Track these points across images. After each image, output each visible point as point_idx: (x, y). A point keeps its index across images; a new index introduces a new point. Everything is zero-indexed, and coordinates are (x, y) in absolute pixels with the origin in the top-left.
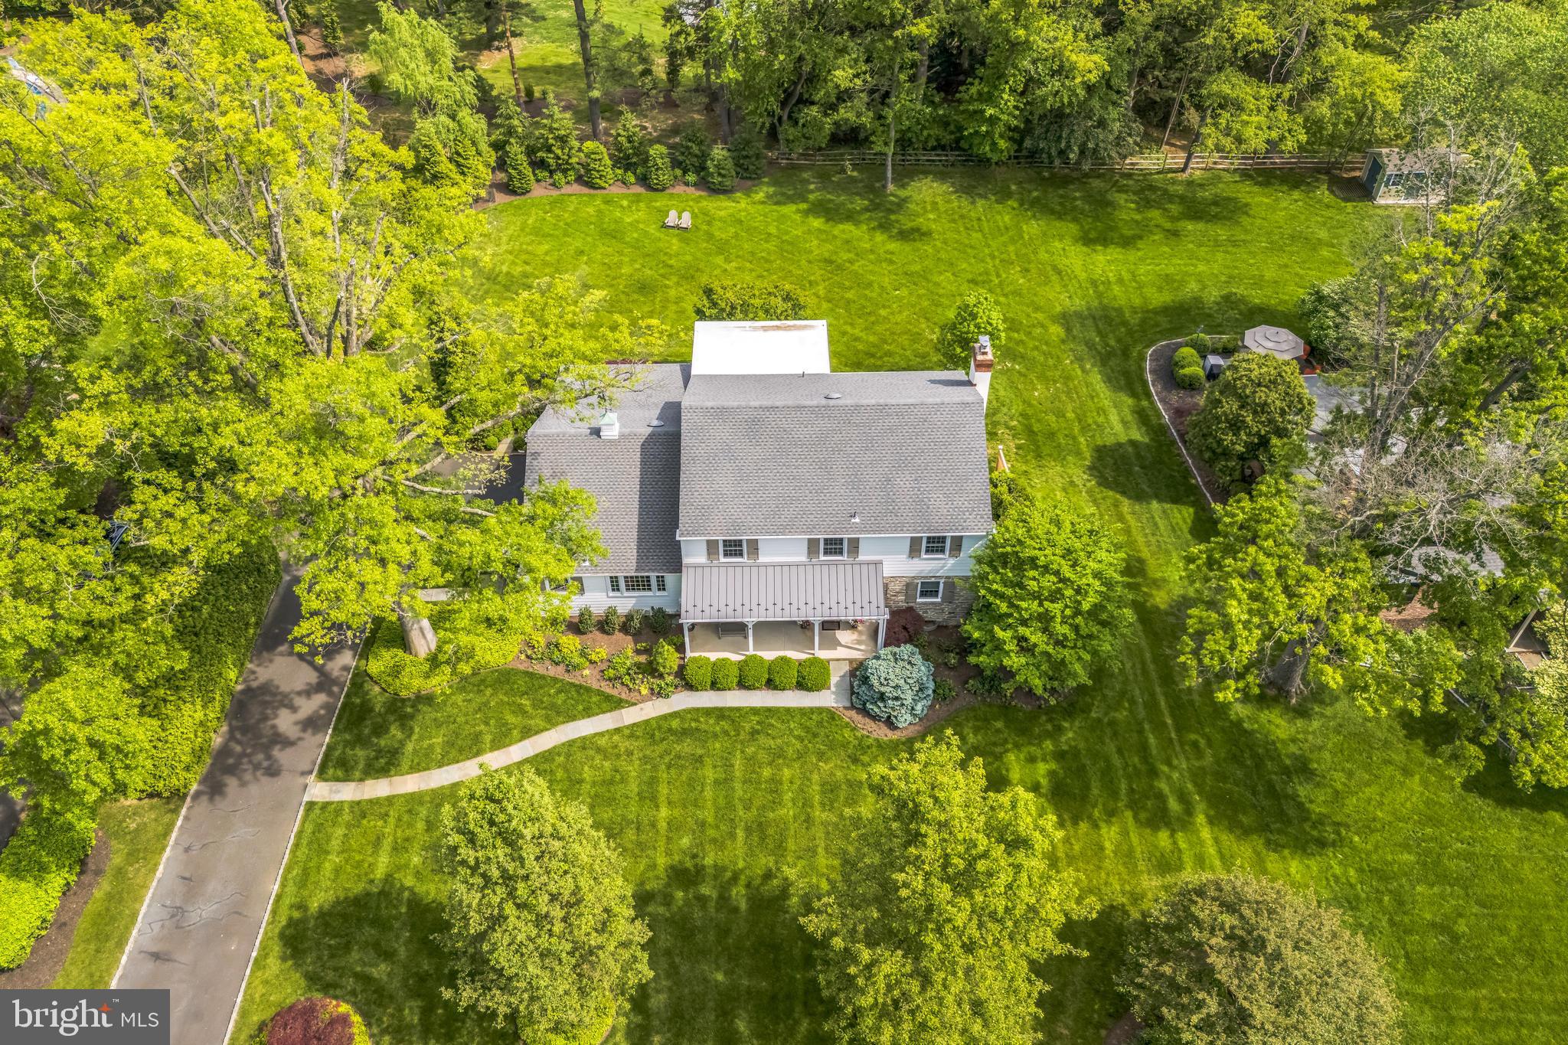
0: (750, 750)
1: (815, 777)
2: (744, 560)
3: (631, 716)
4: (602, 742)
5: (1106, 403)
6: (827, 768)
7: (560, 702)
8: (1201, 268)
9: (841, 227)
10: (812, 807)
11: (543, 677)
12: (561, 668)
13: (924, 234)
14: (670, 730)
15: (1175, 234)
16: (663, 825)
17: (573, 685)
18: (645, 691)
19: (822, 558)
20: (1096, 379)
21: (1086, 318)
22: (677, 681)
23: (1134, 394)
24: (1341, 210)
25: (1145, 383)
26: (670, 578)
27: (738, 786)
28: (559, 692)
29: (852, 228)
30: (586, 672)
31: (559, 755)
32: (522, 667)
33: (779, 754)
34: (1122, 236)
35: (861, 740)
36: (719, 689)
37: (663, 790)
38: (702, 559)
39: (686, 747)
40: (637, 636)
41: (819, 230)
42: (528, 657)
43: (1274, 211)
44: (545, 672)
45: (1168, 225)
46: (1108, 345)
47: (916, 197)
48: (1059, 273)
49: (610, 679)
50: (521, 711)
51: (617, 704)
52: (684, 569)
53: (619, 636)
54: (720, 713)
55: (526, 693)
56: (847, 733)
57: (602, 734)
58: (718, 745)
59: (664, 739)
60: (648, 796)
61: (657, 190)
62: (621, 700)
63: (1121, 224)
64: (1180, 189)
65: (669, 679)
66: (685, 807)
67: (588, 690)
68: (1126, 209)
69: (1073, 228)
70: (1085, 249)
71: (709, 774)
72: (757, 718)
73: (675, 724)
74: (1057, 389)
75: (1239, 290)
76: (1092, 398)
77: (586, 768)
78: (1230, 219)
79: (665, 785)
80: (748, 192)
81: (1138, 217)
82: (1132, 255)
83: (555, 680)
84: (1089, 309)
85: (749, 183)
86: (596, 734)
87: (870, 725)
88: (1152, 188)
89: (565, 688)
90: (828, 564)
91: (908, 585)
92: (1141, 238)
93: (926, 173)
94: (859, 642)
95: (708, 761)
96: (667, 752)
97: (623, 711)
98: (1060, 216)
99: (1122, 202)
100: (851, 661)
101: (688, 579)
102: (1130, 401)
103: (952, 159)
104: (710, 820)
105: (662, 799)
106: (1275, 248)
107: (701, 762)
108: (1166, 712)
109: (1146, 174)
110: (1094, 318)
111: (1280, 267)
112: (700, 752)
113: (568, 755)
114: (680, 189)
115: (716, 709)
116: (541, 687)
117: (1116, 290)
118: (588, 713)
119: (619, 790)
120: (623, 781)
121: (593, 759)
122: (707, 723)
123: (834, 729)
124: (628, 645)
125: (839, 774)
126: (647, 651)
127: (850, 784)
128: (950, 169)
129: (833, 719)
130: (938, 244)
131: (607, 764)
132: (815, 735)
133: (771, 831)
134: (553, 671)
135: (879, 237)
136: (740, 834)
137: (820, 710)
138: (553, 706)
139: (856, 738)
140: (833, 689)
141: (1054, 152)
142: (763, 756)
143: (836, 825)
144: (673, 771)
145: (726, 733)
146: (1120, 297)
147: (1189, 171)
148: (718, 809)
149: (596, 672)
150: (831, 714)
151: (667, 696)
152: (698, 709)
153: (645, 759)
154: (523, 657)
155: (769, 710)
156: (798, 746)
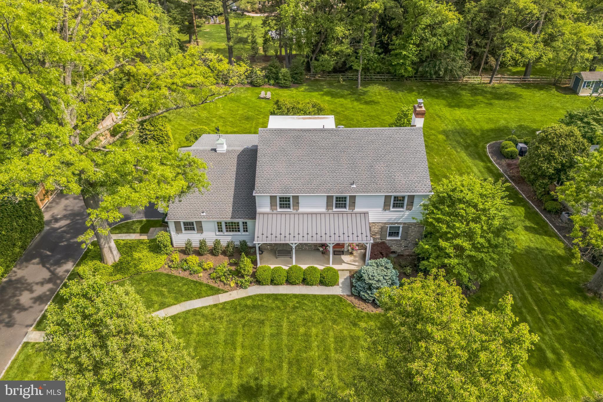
0: (292, 318)
1: (331, 333)
2: (291, 210)
3: (223, 298)
4: (206, 312)
5: (471, 164)
6: (338, 328)
7: (184, 290)
8: (505, 116)
9: (338, 100)
10: (329, 351)
11: (176, 277)
12: (187, 273)
13: (376, 103)
14: (246, 306)
15: (491, 104)
16: (238, 360)
17: (193, 281)
18: (233, 285)
19: (334, 210)
20: (463, 155)
21: (455, 132)
22: (252, 279)
23: (483, 161)
24: (564, 98)
25: (488, 157)
26: (250, 222)
27: (285, 337)
28: (185, 284)
29: (343, 100)
30: (201, 275)
31: (180, 318)
32: (165, 272)
33: (310, 319)
34: (466, 105)
35: (357, 313)
36: (275, 284)
37: (239, 339)
38: (267, 209)
39: (255, 315)
40: (231, 256)
41: (328, 101)
42: (169, 267)
43: (534, 97)
44: (178, 275)
45: (486, 101)
46: (467, 142)
47: (371, 91)
48: (439, 117)
49: (214, 279)
50: (162, 294)
51: (217, 291)
52: (257, 216)
53: (221, 257)
54: (275, 297)
55: (166, 285)
56: (349, 309)
57: (206, 307)
58: (273, 314)
59: (242, 311)
60: (231, 343)
61: (256, 86)
62: (219, 290)
63: (465, 101)
64: (490, 90)
65: (247, 278)
66: (252, 349)
67: (201, 284)
68: (466, 96)
69: (444, 102)
70: (450, 109)
71: (268, 330)
72: (297, 300)
73: (249, 302)
74: (446, 159)
75: (525, 124)
76: (463, 162)
77: (195, 326)
78: (514, 99)
79: (241, 336)
80: (297, 88)
81: (472, 99)
82: (472, 111)
83: (182, 278)
84: (455, 129)
85: (297, 85)
86: (203, 307)
87: (363, 305)
88: (476, 89)
89: (187, 282)
90: (338, 213)
91: (382, 228)
92: (475, 105)
93: (375, 83)
94: (355, 261)
95: (267, 323)
96: (243, 318)
97: (220, 295)
98: (437, 98)
99: (464, 93)
100: (350, 271)
101: (259, 221)
102: (482, 164)
103: (387, 77)
104: (267, 357)
105: (239, 344)
106: (537, 109)
107: (263, 323)
108: (533, 304)
109: (473, 84)
110: (459, 133)
111: (542, 116)
112: (262, 318)
113: (185, 318)
114: (267, 86)
115: (273, 294)
116: (174, 282)
117: (467, 123)
118: (199, 296)
119: (212, 339)
120: (216, 333)
121: (199, 321)
122: (267, 302)
123: (342, 307)
124: (226, 261)
125: (345, 332)
126: (236, 264)
127: (352, 338)
128: (386, 82)
129: (341, 301)
130: (383, 106)
131: (207, 324)
132: (331, 310)
133: (304, 365)
134: (182, 274)
135: (355, 103)
136: (285, 366)
137: (333, 297)
138: (180, 292)
139: (355, 312)
140: (340, 285)
141: (432, 72)
142: (299, 321)
143: (345, 362)
144: (246, 329)
145: (278, 308)
146: (469, 125)
147: (492, 84)
148: (272, 351)
149: (206, 275)
150: (340, 299)
151: (246, 288)
152: (262, 295)
153: (230, 322)
154: (166, 266)
155: (304, 295)
156: (321, 315)
